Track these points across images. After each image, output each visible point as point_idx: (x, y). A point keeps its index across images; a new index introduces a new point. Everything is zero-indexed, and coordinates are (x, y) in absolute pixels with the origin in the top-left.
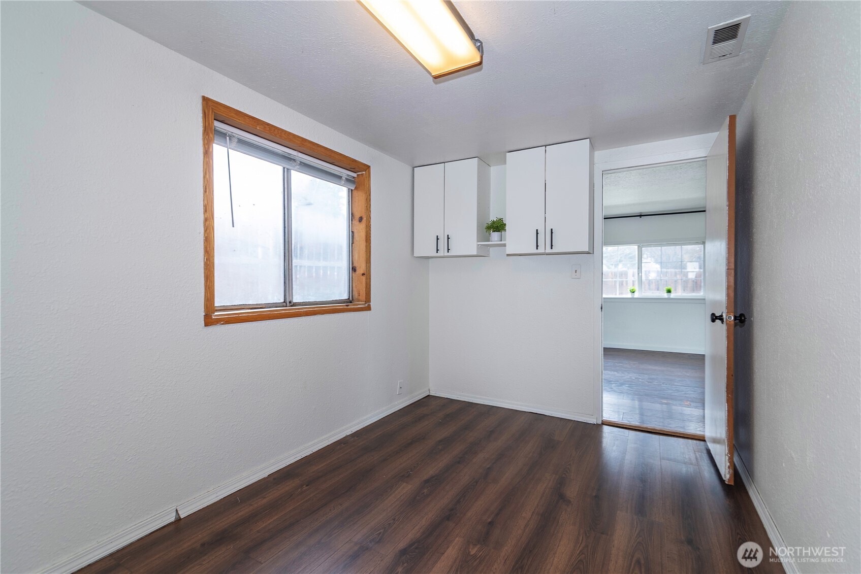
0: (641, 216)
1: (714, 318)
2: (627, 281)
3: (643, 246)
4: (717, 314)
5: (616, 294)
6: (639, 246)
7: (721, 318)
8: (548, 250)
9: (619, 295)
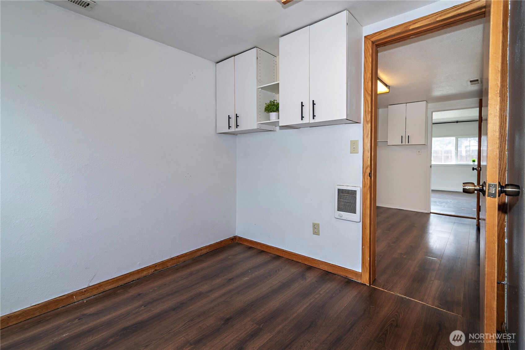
0: (457, 122)
1: (473, 169)
2: (451, 156)
3: (459, 138)
4: (475, 168)
5: (442, 162)
6: (456, 138)
7: (476, 169)
8: (407, 144)
9: (444, 162)
